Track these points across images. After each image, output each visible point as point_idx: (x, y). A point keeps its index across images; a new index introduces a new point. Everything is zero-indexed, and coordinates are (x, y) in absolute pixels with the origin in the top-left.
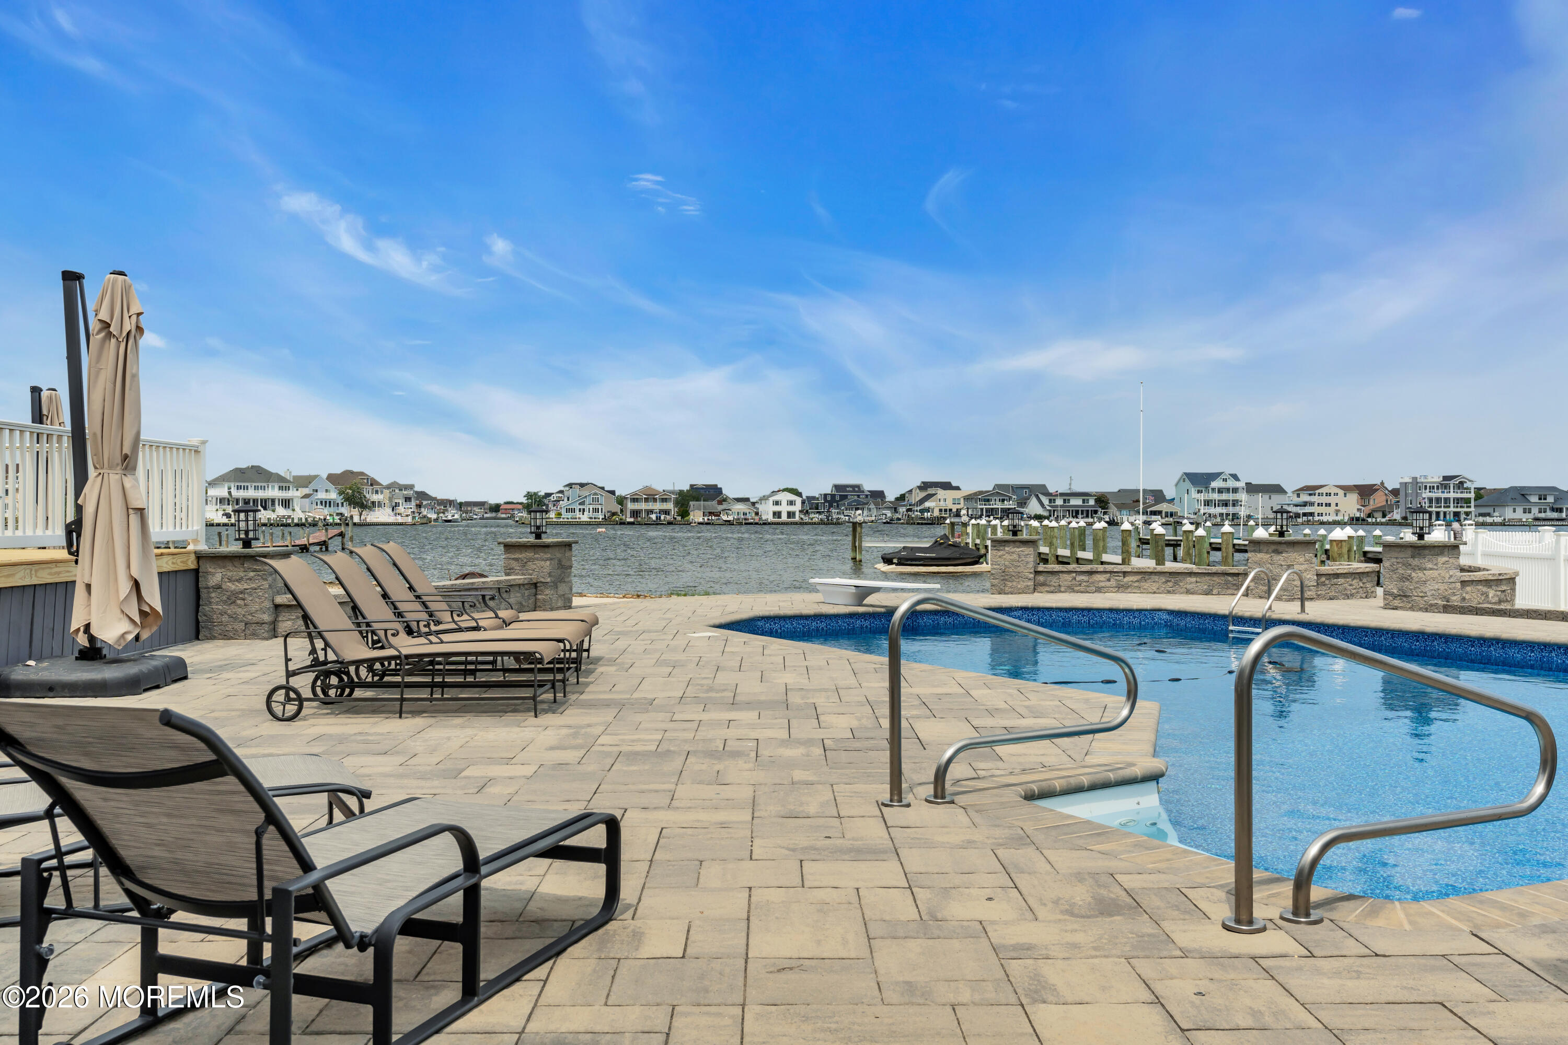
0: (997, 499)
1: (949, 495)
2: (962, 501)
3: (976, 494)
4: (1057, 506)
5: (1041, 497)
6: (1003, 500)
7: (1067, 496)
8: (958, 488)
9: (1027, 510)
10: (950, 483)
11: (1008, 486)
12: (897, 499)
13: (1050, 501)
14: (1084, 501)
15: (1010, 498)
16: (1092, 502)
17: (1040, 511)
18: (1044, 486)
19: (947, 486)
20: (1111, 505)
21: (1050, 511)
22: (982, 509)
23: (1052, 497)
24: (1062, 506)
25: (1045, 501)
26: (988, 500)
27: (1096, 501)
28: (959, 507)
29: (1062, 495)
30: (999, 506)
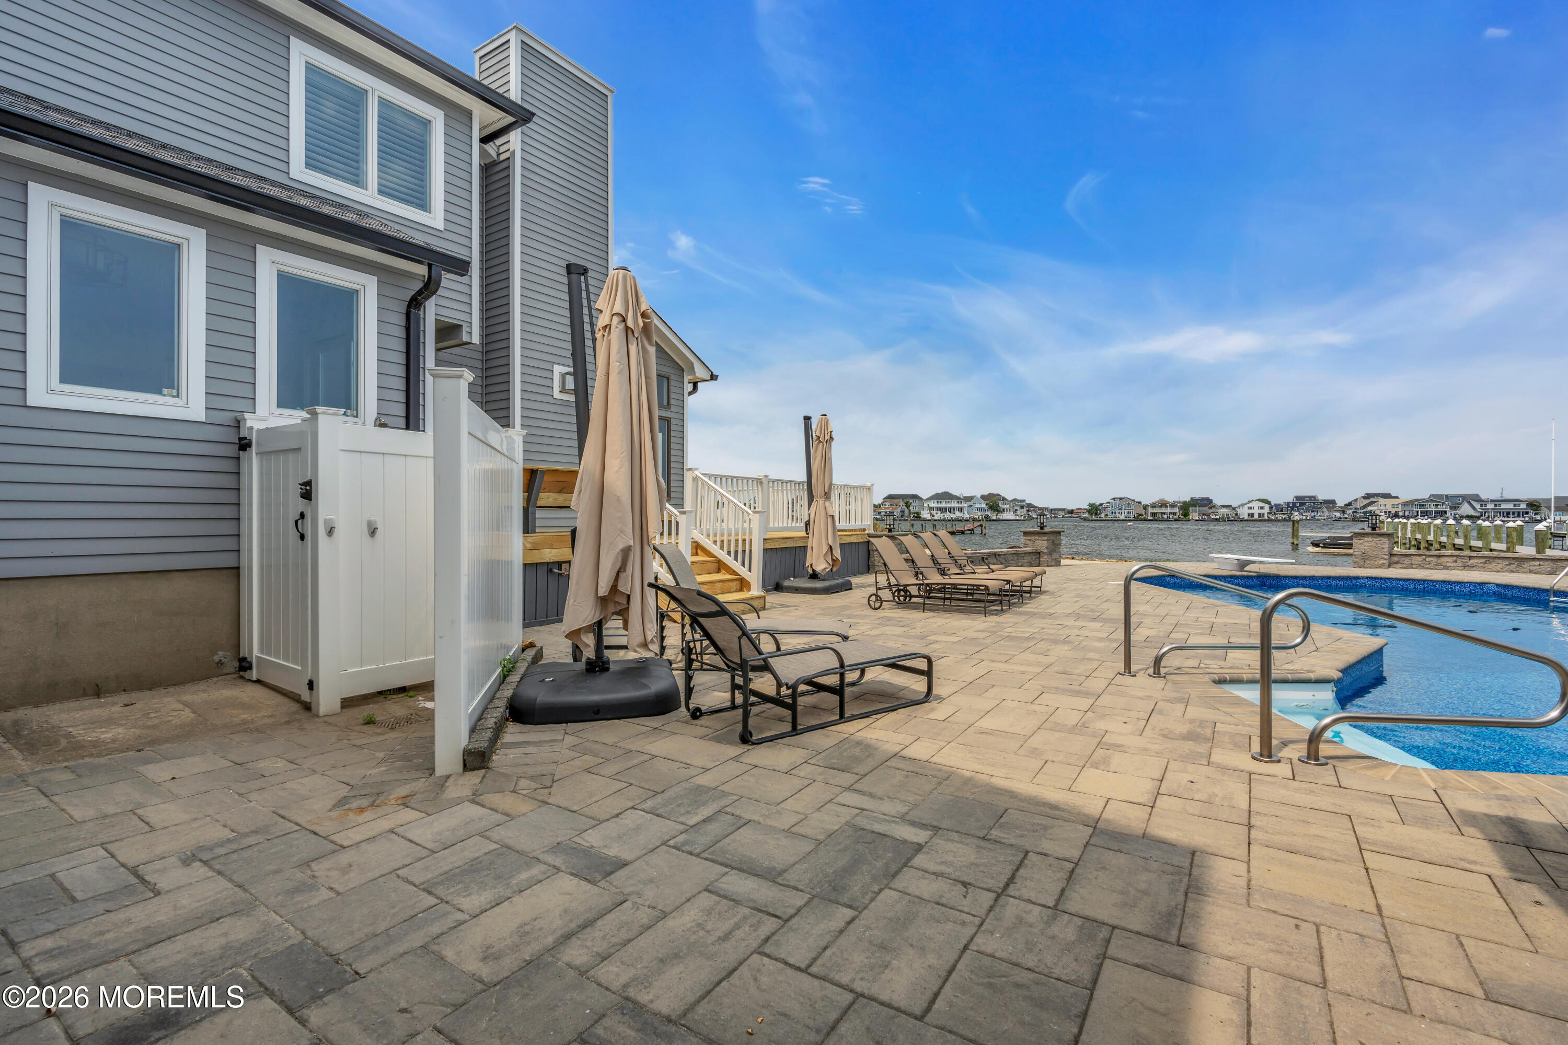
0: (1432, 504)
1: (1389, 502)
2: (1400, 505)
3: (1412, 501)
4: (1488, 509)
5: (1472, 502)
6: (1437, 505)
7: (1497, 502)
8: (1397, 497)
9: (1459, 512)
10: (1390, 494)
11: (1443, 495)
12: (1346, 505)
13: (1482, 505)
14: (1515, 505)
15: (1443, 504)
16: (1523, 506)
17: (1472, 512)
18: (1477, 495)
19: (1387, 496)
20: (1543, 508)
21: (1481, 512)
22: (1417, 512)
23: (1483, 503)
24: (1492, 509)
25: (1477, 506)
26: (1423, 505)
27: (1527, 505)
28: (1397, 510)
29: (1492, 501)
30: (1433, 509)
